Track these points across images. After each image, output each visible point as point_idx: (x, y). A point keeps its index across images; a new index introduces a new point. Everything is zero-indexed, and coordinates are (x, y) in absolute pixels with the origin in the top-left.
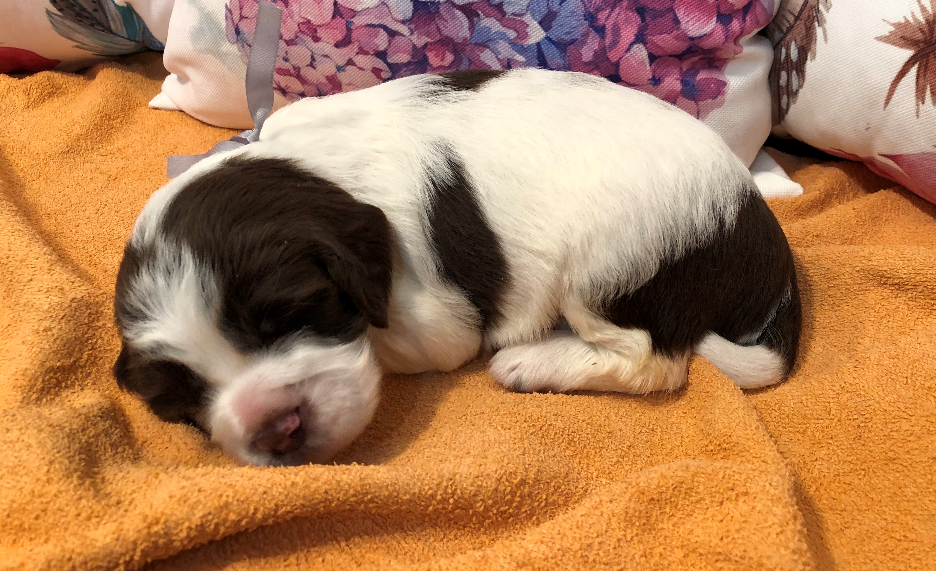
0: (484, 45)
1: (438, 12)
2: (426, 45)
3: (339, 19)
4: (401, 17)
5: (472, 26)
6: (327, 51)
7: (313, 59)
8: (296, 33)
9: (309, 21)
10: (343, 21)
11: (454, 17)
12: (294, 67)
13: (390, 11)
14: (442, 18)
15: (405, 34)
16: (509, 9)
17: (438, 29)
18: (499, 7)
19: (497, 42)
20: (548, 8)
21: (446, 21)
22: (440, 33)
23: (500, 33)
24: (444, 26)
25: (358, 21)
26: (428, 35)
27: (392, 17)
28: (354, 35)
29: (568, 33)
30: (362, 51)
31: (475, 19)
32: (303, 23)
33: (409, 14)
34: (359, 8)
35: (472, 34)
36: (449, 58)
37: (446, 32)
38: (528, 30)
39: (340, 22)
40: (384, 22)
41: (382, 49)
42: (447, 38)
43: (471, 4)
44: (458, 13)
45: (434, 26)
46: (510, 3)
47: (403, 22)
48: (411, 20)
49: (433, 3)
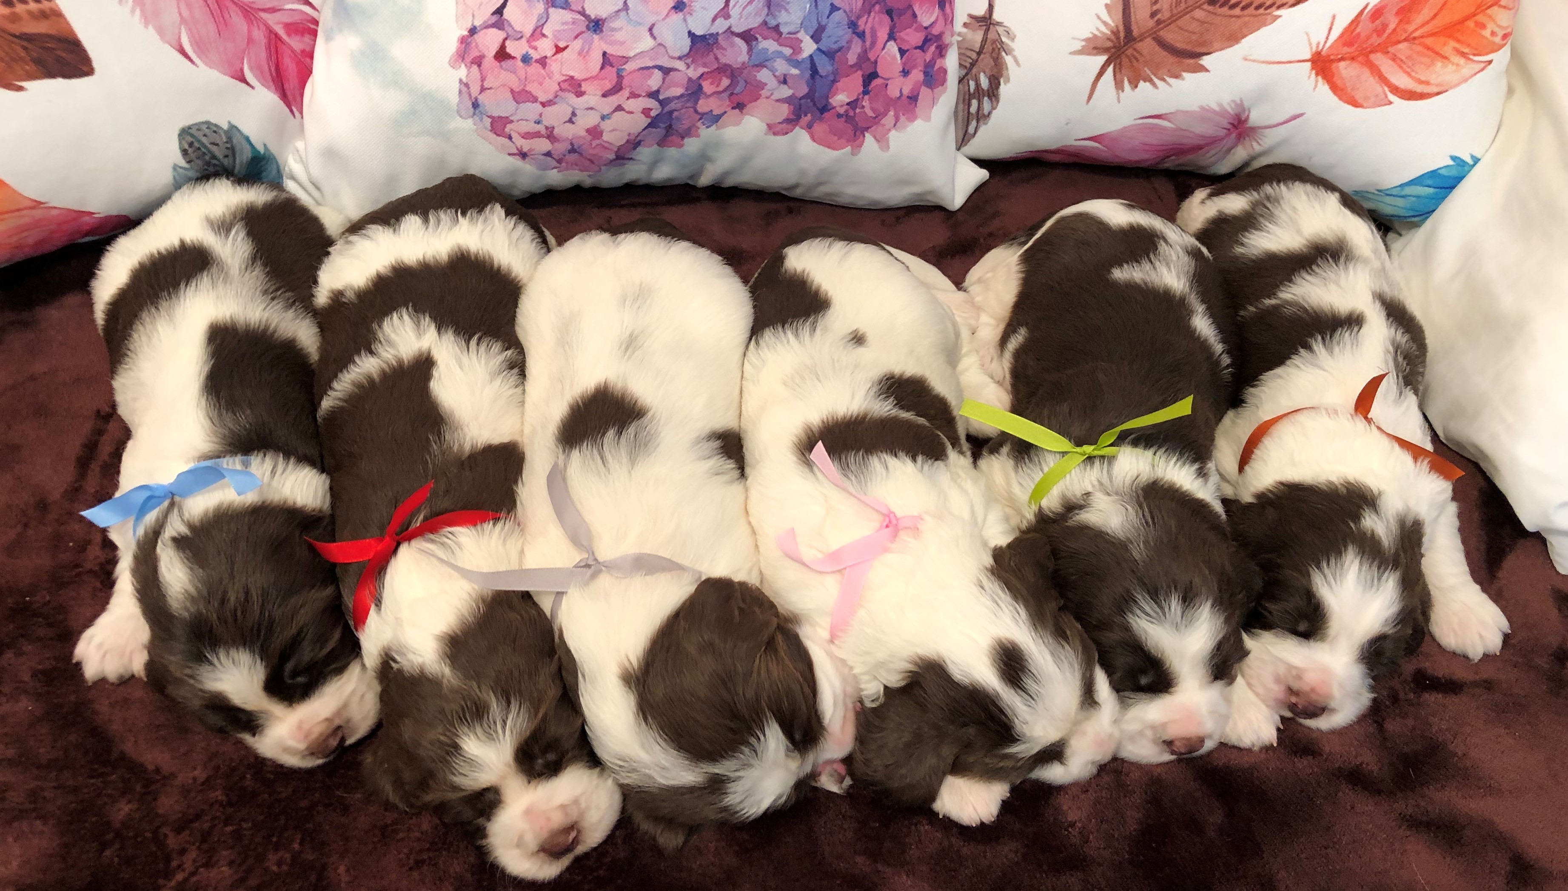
0: (761, 66)
2: (702, 76)
3: (608, 69)
4: (677, 54)
5: (750, 50)
6: (592, 104)
7: (573, 114)
8: (556, 92)
9: (571, 77)
10: (614, 70)
11: (733, 45)
12: (546, 128)
13: (666, 50)
14: (721, 48)
15: (681, 69)
16: (784, 30)
17: (717, 59)
18: (776, 28)
19: (774, 61)
20: (819, 22)
21: (725, 49)
22: (717, 61)
23: (777, 52)
24: (723, 54)
25: (629, 67)
26: (705, 65)
27: (668, 55)
28: (626, 81)
29: (835, 42)
30: (634, 95)
31: (754, 43)
32: (564, 81)
33: (686, 49)
34: (631, 54)
35: (751, 56)
36: (725, 82)
37: (724, 60)
38: (802, 45)
39: (609, 72)
40: (659, 62)
41: (655, 88)
42: (726, 65)
43: (751, 29)
44: (738, 41)
45: (711, 56)
46: (786, 24)
47: (680, 58)
48: (687, 55)
49: (711, 35)
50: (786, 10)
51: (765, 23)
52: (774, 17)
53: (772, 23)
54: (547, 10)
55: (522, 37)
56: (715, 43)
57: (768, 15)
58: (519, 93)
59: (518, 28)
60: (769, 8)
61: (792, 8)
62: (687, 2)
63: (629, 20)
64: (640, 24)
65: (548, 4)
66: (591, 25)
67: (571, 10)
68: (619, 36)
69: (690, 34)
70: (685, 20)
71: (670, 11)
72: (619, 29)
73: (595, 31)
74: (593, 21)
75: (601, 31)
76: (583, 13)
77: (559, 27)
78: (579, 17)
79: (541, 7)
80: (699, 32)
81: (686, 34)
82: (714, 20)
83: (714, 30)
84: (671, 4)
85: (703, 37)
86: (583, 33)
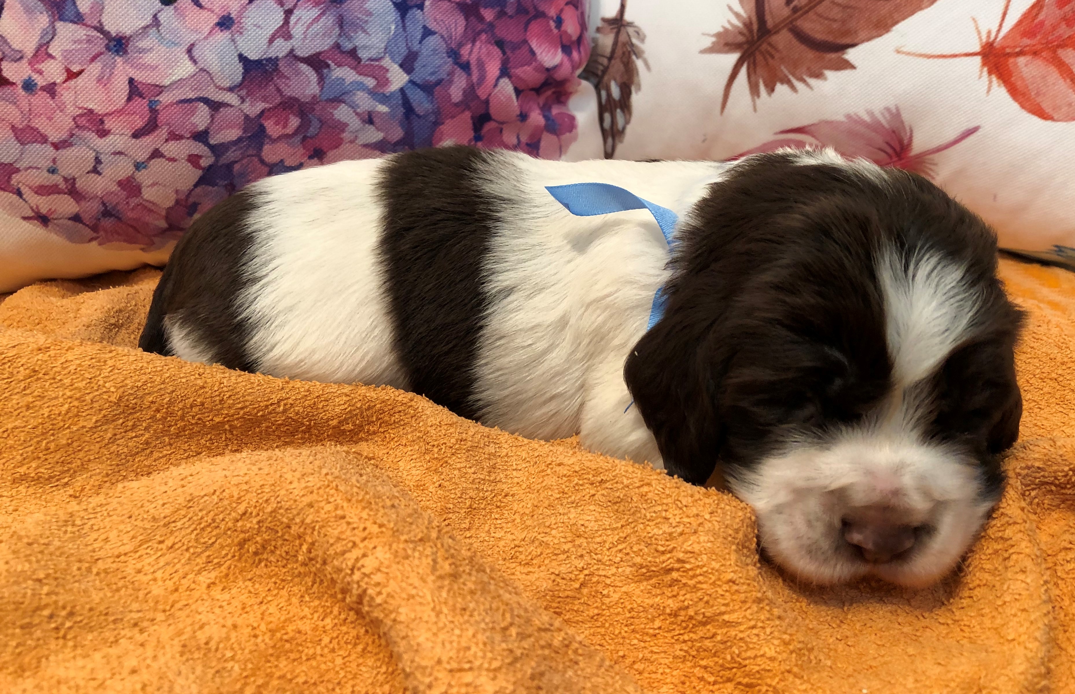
0: (337, 100)
1: (276, 69)
2: (263, 112)
3: (137, 101)
4: (227, 84)
5: (321, 79)
6: (119, 147)
7: (98, 161)
8: (71, 130)
9: (91, 111)
10: (145, 102)
11: (298, 73)
12: (66, 179)
13: (212, 79)
14: (283, 76)
15: (233, 103)
16: (364, 55)
17: (279, 90)
18: (353, 53)
19: (354, 94)
20: (408, 48)
21: (288, 78)
22: (281, 95)
23: (357, 82)
24: (286, 85)
25: (165, 98)
26: (264, 99)
27: (215, 85)
28: (162, 118)
29: (433, 74)
30: (174, 136)
31: (325, 71)
32: (81, 116)
33: (238, 78)
34: (167, 82)
35: (322, 89)
36: (294, 122)
37: (288, 92)
38: (389, 75)
39: (141, 105)
40: (204, 93)
41: (201, 128)
42: (291, 98)
43: (319, 54)
44: (304, 67)
45: (271, 88)
46: (365, 47)
47: (231, 89)
48: (240, 86)
49: (269, 60)
50: (365, 31)
51: (337, 46)
52: (350, 39)
53: (348, 46)
54: (52, 24)
55: (21, 58)
56: (274, 70)
57: (340, 35)
58: (22, 130)
59: (16, 46)
60: (341, 27)
61: (371, 28)
62: (235, 18)
63: (161, 39)
64: (176, 45)
65: (54, 17)
66: (112, 44)
67: (84, 25)
68: (149, 59)
69: (242, 58)
70: (233, 40)
71: (213, 29)
72: (149, 50)
73: (117, 52)
74: (114, 39)
75: (126, 52)
76: (100, 29)
77: (70, 46)
78: (95, 33)
79: (44, 20)
80: (253, 56)
81: (237, 58)
82: (271, 40)
83: (272, 53)
84: (215, 20)
85: (258, 62)
86: (102, 54)
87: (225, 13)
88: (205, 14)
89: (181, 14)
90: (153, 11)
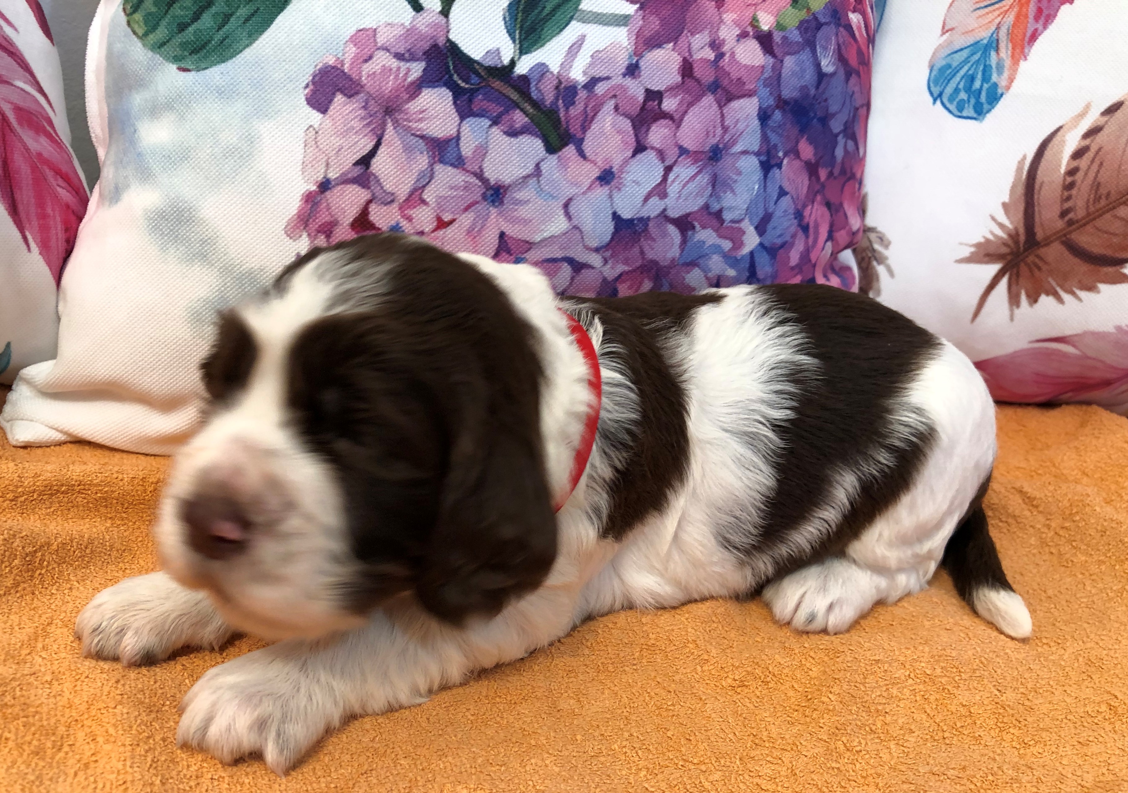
0: (693, 264)
1: (646, 230)
2: (621, 275)
4: (595, 244)
5: (684, 241)
10: (511, 259)
11: (665, 234)
13: (582, 237)
14: (650, 237)
15: (596, 265)
17: (642, 253)
18: (719, 214)
20: (765, 209)
21: (654, 240)
22: (643, 258)
24: (651, 247)
25: (531, 255)
26: (626, 262)
27: (583, 245)
29: (779, 236)
31: (690, 233)
33: (607, 238)
34: (537, 238)
35: (683, 252)
36: (647, 286)
37: (650, 255)
38: (744, 238)
40: (571, 254)
42: (652, 262)
43: (689, 215)
44: (672, 229)
45: (636, 249)
47: (597, 250)
48: (607, 247)
49: (641, 219)
50: (733, 191)
51: (706, 207)
52: (719, 199)
53: (715, 207)
54: (431, 165)
55: (392, 201)
56: (643, 231)
57: (711, 196)
59: (388, 186)
60: (714, 186)
61: (739, 187)
62: (616, 171)
63: (540, 190)
64: (554, 198)
65: (434, 158)
66: (489, 193)
67: (464, 170)
68: (524, 212)
69: (615, 216)
70: (611, 197)
71: (593, 183)
72: (526, 202)
73: (493, 202)
74: (491, 188)
75: (502, 203)
76: (480, 175)
77: (445, 192)
78: (473, 180)
79: (423, 161)
80: (626, 214)
81: (610, 217)
82: (647, 199)
83: (644, 213)
84: (596, 173)
85: (631, 221)
86: (477, 203)
87: (607, 167)
88: (588, 166)
89: (563, 165)
90: (536, 160)
